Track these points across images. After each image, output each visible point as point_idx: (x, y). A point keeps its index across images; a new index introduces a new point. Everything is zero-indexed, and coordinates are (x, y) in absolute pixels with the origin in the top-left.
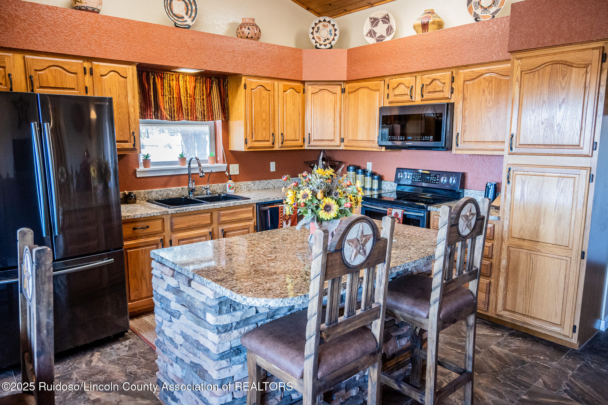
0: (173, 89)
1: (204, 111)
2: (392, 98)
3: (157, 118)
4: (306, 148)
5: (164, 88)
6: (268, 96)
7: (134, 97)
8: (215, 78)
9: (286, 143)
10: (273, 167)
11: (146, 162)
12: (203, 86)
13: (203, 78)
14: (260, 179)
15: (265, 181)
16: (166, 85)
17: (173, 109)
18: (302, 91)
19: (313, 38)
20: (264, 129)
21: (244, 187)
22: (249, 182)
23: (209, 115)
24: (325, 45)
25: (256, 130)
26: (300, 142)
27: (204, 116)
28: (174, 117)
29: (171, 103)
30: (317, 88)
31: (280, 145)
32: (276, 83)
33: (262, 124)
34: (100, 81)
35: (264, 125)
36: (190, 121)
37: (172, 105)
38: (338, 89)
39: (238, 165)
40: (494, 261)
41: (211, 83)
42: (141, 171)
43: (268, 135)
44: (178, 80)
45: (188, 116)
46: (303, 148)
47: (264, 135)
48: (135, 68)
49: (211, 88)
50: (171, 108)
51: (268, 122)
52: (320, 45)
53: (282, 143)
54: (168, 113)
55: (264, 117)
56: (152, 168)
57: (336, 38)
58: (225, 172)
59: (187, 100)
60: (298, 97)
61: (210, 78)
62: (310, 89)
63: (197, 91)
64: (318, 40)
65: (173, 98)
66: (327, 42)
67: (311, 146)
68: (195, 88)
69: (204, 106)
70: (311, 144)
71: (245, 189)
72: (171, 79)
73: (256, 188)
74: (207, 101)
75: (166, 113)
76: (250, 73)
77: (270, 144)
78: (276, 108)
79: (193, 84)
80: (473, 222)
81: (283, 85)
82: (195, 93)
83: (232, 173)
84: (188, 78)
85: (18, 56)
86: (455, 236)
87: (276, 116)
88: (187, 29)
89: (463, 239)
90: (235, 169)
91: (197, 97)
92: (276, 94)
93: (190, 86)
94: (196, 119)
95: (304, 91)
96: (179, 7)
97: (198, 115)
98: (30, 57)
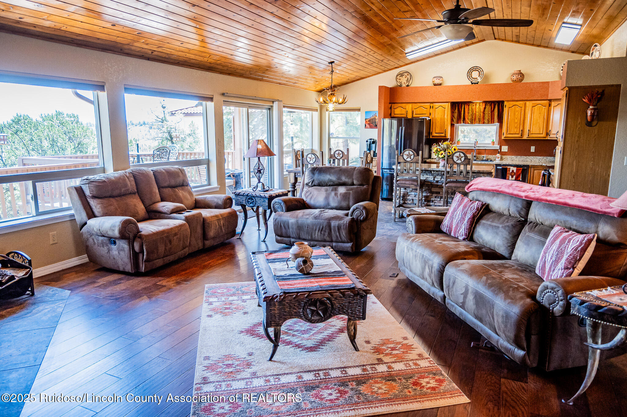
0: (473, 110)
1: (489, 119)
3: (464, 123)
4: (549, 139)
5: (469, 110)
6: (520, 110)
7: (448, 116)
8: (496, 103)
9: (531, 136)
10: (533, 149)
11: (458, 142)
12: (489, 108)
13: (490, 104)
14: (521, 155)
16: (470, 108)
18: (548, 105)
20: (516, 128)
22: (513, 156)
23: (492, 121)
25: (510, 128)
26: (544, 135)
27: (489, 121)
29: (472, 116)
30: (557, 103)
31: (527, 136)
32: (528, 102)
33: (514, 125)
34: (436, 111)
35: (516, 125)
36: (481, 124)
39: (507, 147)
43: (518, 130)
44: (476, 105)
45: (480, 122)
46: (547, 139)
47: (515, 131)
48: (450, 104)
49: (494, 107)
50: (471, 119)
51: (519, 124)
54: (470, 121)
55: (516, 121)
56: (462, 145)
58: (499, 150)
59: (480, 114)
60: (545, 110)
61: (494, 104)
62: (553, 104)
65: (473, 114)
67: (551, 138)
68: (485, 108)
69: (489, 117)
70: (551, 136)
72: (473, 106)
73: (518, 160)
74: (491, 114)
75: (468, 121)
76: (509, 99)
77: (519, 135)
78: (526, 116)
79: (484, 106)
80: (463, 159)
81: (533, 103)
82: (484, 110)
83: (502, 151)
84: (481, 104)
85: (410, 105)
86: (451, 162)
87: (526, 121)
88: (477, 83)
89: (457, 164)
90: (505, 149)
91: (486, 112)
92: (527, 108)
93: (482, 108)
94: (484, 123)
95: (550, 105)
96: (475, 74)
97: (486, 121)
98: (414, 105)
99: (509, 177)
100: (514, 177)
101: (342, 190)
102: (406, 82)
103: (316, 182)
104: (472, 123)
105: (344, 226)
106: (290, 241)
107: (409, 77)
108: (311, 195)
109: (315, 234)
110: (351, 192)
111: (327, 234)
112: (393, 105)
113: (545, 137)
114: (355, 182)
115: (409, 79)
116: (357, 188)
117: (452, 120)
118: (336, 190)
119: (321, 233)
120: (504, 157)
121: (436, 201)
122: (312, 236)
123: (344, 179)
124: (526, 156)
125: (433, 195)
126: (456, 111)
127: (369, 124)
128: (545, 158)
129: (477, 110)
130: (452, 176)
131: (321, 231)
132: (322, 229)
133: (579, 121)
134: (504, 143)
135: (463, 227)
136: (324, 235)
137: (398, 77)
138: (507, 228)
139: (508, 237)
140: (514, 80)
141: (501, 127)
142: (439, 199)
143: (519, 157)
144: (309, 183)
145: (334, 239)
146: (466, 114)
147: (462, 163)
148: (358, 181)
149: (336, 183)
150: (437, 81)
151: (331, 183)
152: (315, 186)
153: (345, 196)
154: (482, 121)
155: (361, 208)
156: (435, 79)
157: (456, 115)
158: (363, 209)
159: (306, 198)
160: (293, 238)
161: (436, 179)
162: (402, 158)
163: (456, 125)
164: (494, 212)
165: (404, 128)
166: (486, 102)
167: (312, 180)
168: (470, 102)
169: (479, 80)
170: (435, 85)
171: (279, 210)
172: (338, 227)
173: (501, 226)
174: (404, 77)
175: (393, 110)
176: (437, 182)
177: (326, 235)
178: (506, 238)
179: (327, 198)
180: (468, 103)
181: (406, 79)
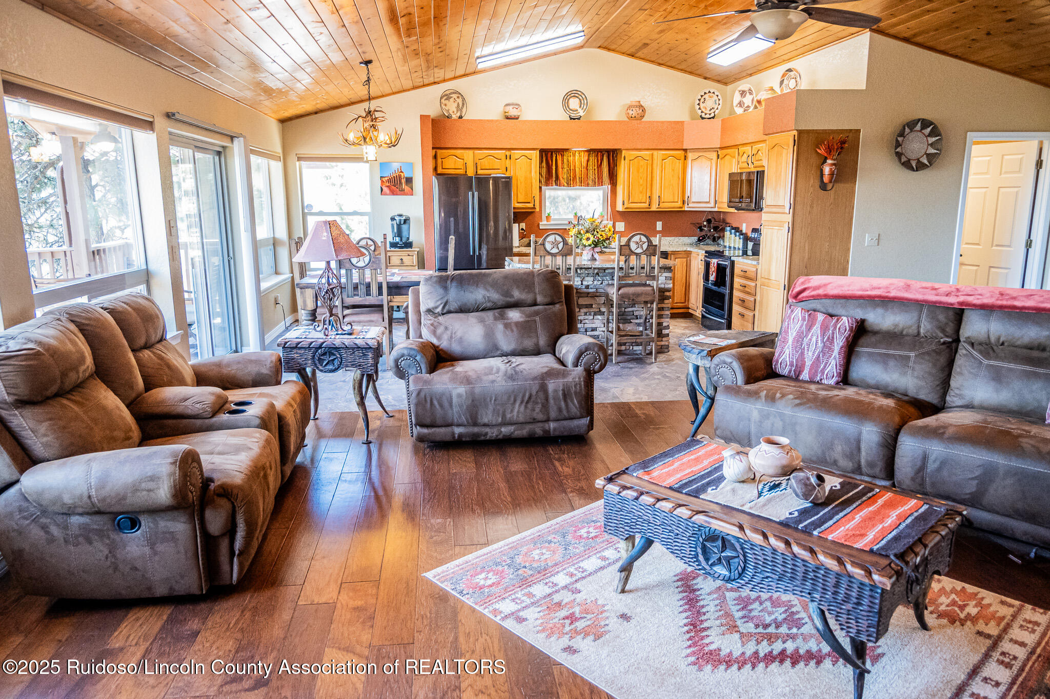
0: (570, 163)
1: (595, 179)
2: (741, 165)
3: (556, 185)
4: (686, 209)
5: (563, 163)
6: (645, 164)
7: (536, 172)
8: (605, 153)
9: (662, 205)
10: (659, 226)
11: (548, 218)
12: (595, 160)
13: (595, 153)
16: (565, 161)
18: (683, 158)
19: (700, 109)
20: (641, 192)
23: (599, 182)
24: (710, 114)
26: (679, 204)
27: (595, 183)
29: (568, 174)
30: (697, 155)
31: (657, 206)
32: (655, 153)
33: (639, 188)
34: (515, 163)
35: (641, 189)
36: (583, 187)
38: (714, 155)
39: (623, 224)
40: (758, 298)
41: (603, 156)
42: (543, 224)
43: (645, 197)
44: (574, 155)
45: (581, 183)
46: (683, 209)
47: (640, 198)
48: (538, 152)
49: (602, 160)
50: (568, 178)
51: (645, 187)
52: (706, 114)
53: (659, 205)
54: (566, 181)
55: (641, 182)
56: (552, 222)
57: (720, 107)
59: (581, 171)
60: (679, 164)
61: (601, 152)
62: (690, 155)
63: (590, 163)
64: (703, 110)
65: (570, 170)
66: (713, 111)
67: (690, 207)
68: (588, 161)
69: (595, 175)
70: (690, 205)
72: (569, 157)
74: (598, 171)
75: (563, 181)
76: (629, 147)
77: (646, 205)
78: (654, 175)
79: (586, 158)
80: (645, 246)
81: (663, 154)
82: (587, 164)
83: (617, 229)
84: (583, 154)
85: (471, 152)
86: (627, 252)
87: (654, 181)
88: (579, 119)
89: (637, 254)
90: (620, 226)
91: (590, 168)
92: (655, 162)
93: (584, 160)
94: (588, 185)
95: (685, 158)
96: (574, 103)
97: (590, 182)
98: (477, 152)
101: (515, 315)
102: (456, 110)
103: (453, 306)
104: (569, 185)
105: (575, 386)
106: (453, 434)
107: (460, 101)
108: (449, 332)
109: (512, 411)
110: (537, 319)
111: (538, 407)
112: (439, 152)
113: (681, 208)
114: (539, 299)
115: (461, 106)
116: (546, 310)
117: (540, 180)
118: (502, 317)
119: (526, 407)
121: (587, 321)
122: (504, 416)
123: (517, 295)
125: (582, 310)
127: (387, 186)
128: (677, 239)
129: (576, 163)
130: (627, 276)
131: (527, 402)
132: (530, 397)
133: (812, 181)
134: (618, 217)
135: (833, 363)
136: (533, 410)
137: (443, 100)
138: (927, 357)
139: (934, 371)
140: (633, 116)
141: (614, 191)
142: (592, 317)
144: (436, 308)
145: (553, 414)
146: (560, 170)
147: (644, 252)
148: (545, 296)
149: (500, 303)
150: (513, 112)
151: (489, 305)
152: (449, 312)
153: (526, 328)
154: (584, 182)
155: (596, 349)
156: (511, 107)
157: (545, 172)
158: (599, 350)
159: (439, 338)
160: (459, 425)
161: (585, 283)
162: (543, 249)
163: (543, 188)
164: (875, 333)
165: (476, 194)
166: (590, 151)
167: (445, 300)
168: (567, 150)
169: (581, 113)
170: (507, 118)
171: (412, 371)
172: (563, 390)
173: (912, 354)
174: (452, 100)
175: (439, 161)
176: (587, 287)
177: (537, 410)
178: (930, 373)
179: (489, 335)
180: (562, 151)
181: (456, 105)
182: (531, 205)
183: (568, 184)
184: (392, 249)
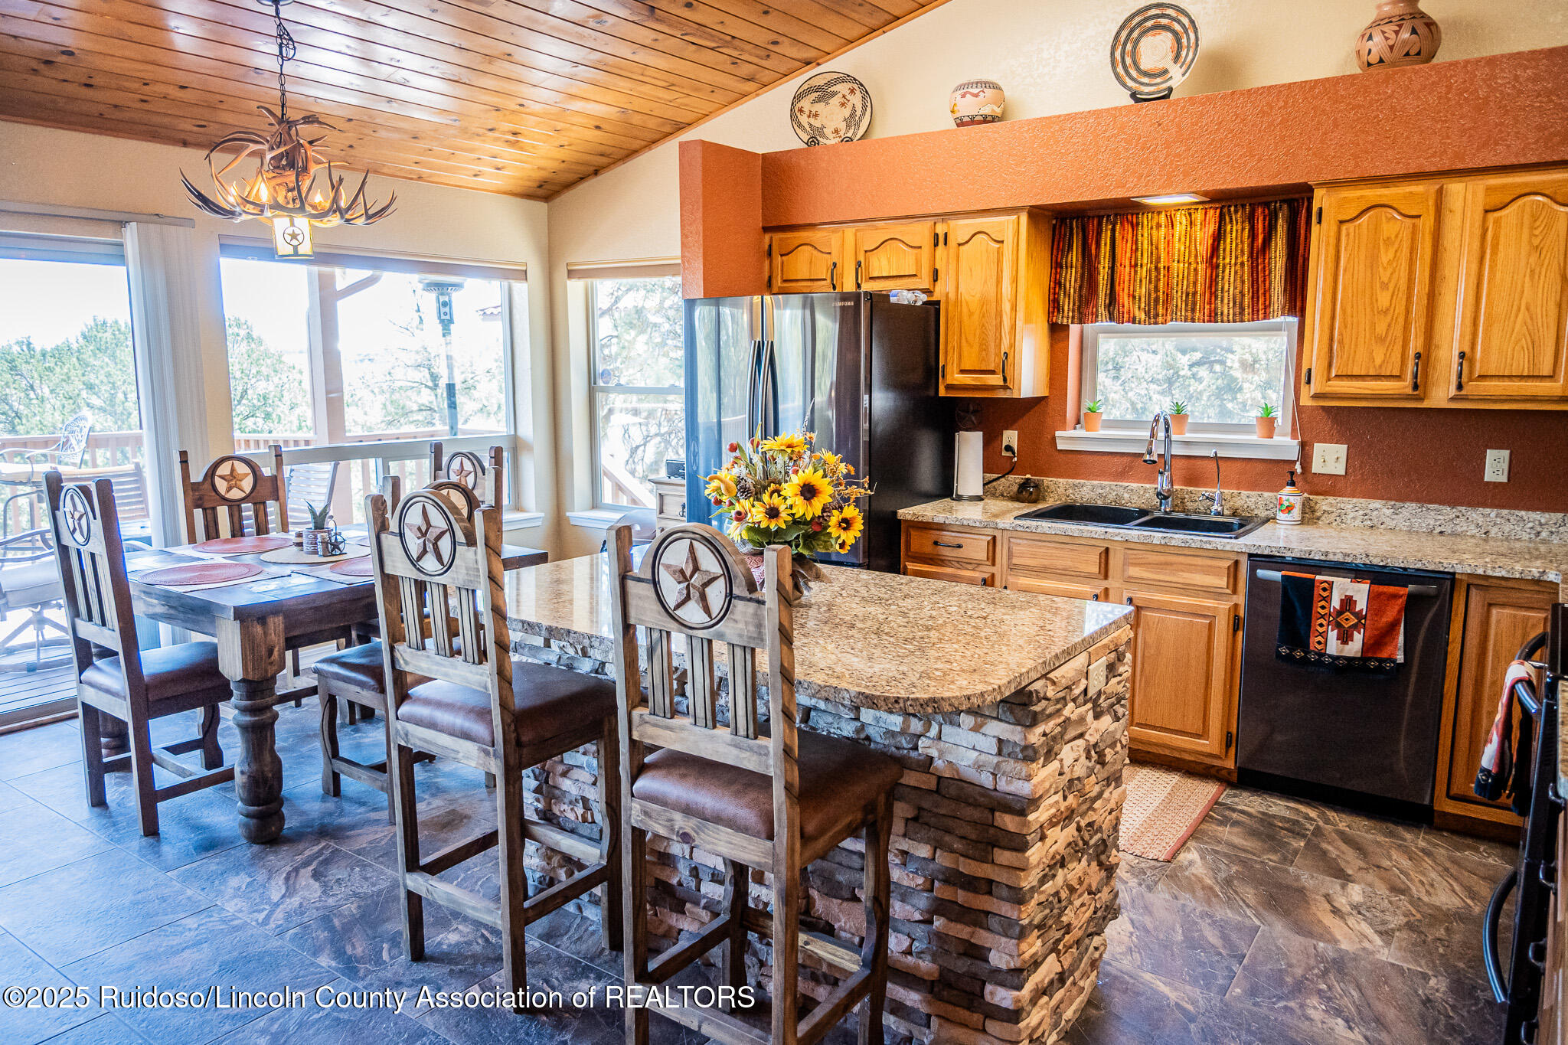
0: (1157, 248)
1: (1243, 296)
3: (1111, 319)
5: (1137, 249)
6: (1406, 235)
7: (1014, 281)
8: (1281, 201)
9: (1474, 388)
10: (1496, 465)
11: (1088, 419)
12: (1243, 229)
13: (1243, 206)
14: (1425, 498)
15: (1446, 509)
16: (1142, 242)
17: (1153, 296)
20: (1381, 340)
21: (1352, 515)
22: (1376, 504)
23: (1255, 306)
25: (1347, 341)
27: (1242, 309)
28: (1157, 315)
29: (1150, 282)
31: (1453, 391)
32: (1456, 186)
33: (1373, 325)
34: (958, 255)
35: (1381, 329)
36: (1197, 325)
37: (1152, 286)
39: (1341, 450)
41: (1269, 212)
42: (1068, 438)
43: (1397, 357)
44: (1170, 221)
45: (1193, 310)
47: (1378, 361)
48: (1024, 218)
49: (1267, 226)
50: (1150, 294)
51: (1401, 320)
53: (1460, 387)
54: (1143, 305)
55: (1384, 301)
56: (1106, 432)
58: (1294, 462)
59: (1196, 270)
60: (1565, 224)
61: (1267, 205)
63: (1226, 243)
65: (1157, 269)
68: (1218, 237)
69: (1243, 282)
71: (1358, 523)
72: (1154, 225)
73: (1403, 525)
74: (1253, 269)
75: (1131, 308)
76: (1339, 175)
77: (1404, 386)
78: (1448, 270)
79: (1211, 228)
81: (1491, 190)
82: (1215, 250)
83: (1317, 467)
84: (1199, 216)
85: (850, 231)
86: (648, 608)
87: (1444, 299)
88: (1166, 98)
89: (688, 630)
90: (1330, 458)
92: (1452, 223)
93: (1203, 235)
94: (1213, 317)
96: (1155, 51)
97: (1225, 307)
98: (867, 230)
99: (1324, 635)
100: (1358, 638)
102: (842, 126)
104: (1152, 317)
107: (856, 100)
112: (777, 238)
115: (858, 113)
117: (1055, 305)
120: (1324, 503)
124: (1453, 503)
126: (1074, 257)
129: (1178, 246)
130: (661, 721)
134: (1326, 425)
137: (805, 104)
140: (1374, 57)
143: (1411, 507)
146: (1124, 272)
154: (1205, 307)
157: (1071, 278)
163: (1078, 329)
166: (1223, 201)
169: (1179, 78)
170: (962, 123)
174: (835, 101)
175: (776, 260)
181: (847, 112)
182: (996, 380)
183: (1148, 313)
184: (674, 480)
